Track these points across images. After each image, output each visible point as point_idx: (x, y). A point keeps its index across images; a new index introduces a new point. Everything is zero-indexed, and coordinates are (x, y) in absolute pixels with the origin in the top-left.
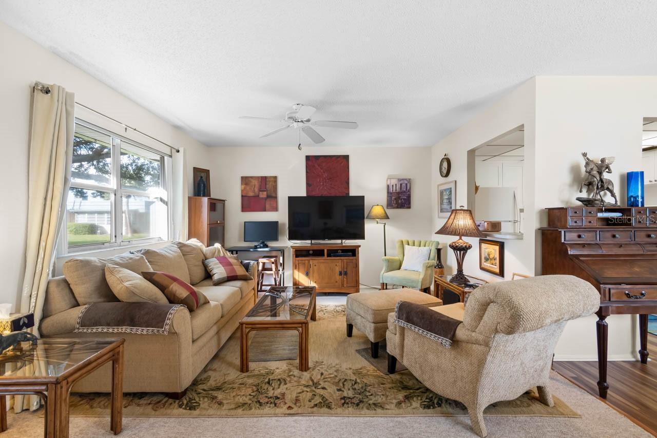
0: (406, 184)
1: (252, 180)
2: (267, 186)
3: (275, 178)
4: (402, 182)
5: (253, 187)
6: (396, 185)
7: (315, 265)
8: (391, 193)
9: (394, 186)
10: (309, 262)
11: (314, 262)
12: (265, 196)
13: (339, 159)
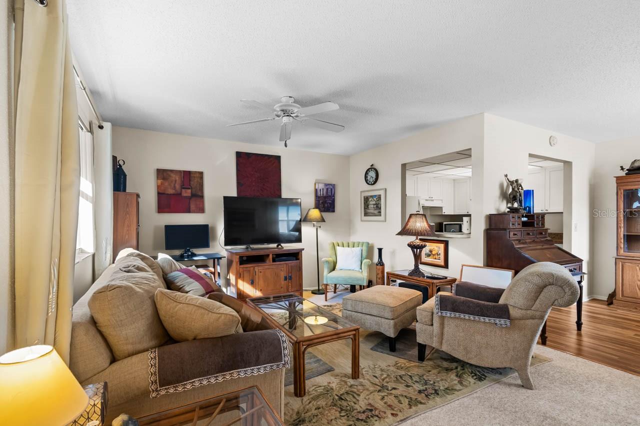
0: (332, 189)
1: (172, 175)
2: (192, 183)
3: (201, 173)
4: (328, 187)
5: (174, 182)
6: (323, 189)
7: (261, 272)
8: (319, 197)
9: (322, 190)
10: (254, 269)
11: (258, 268)
12: (190, 195)
13: (271, 159)
